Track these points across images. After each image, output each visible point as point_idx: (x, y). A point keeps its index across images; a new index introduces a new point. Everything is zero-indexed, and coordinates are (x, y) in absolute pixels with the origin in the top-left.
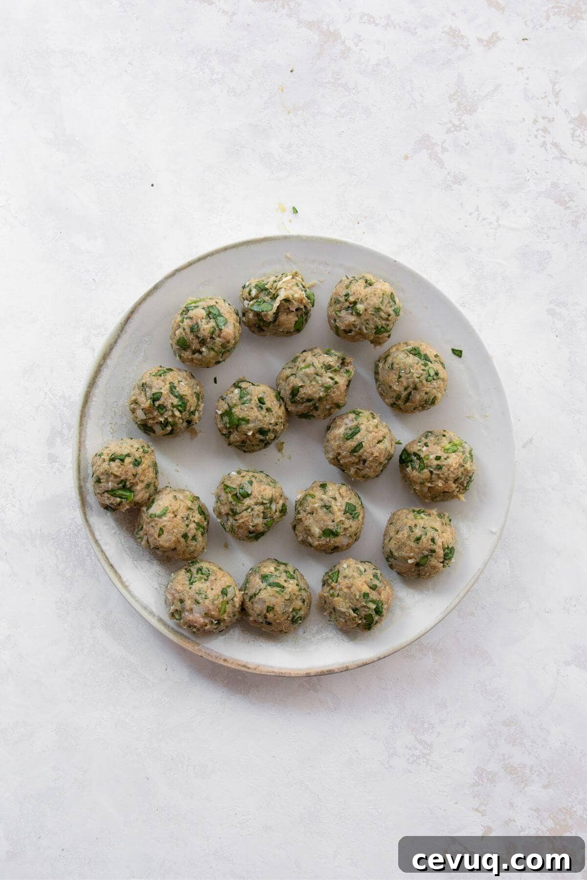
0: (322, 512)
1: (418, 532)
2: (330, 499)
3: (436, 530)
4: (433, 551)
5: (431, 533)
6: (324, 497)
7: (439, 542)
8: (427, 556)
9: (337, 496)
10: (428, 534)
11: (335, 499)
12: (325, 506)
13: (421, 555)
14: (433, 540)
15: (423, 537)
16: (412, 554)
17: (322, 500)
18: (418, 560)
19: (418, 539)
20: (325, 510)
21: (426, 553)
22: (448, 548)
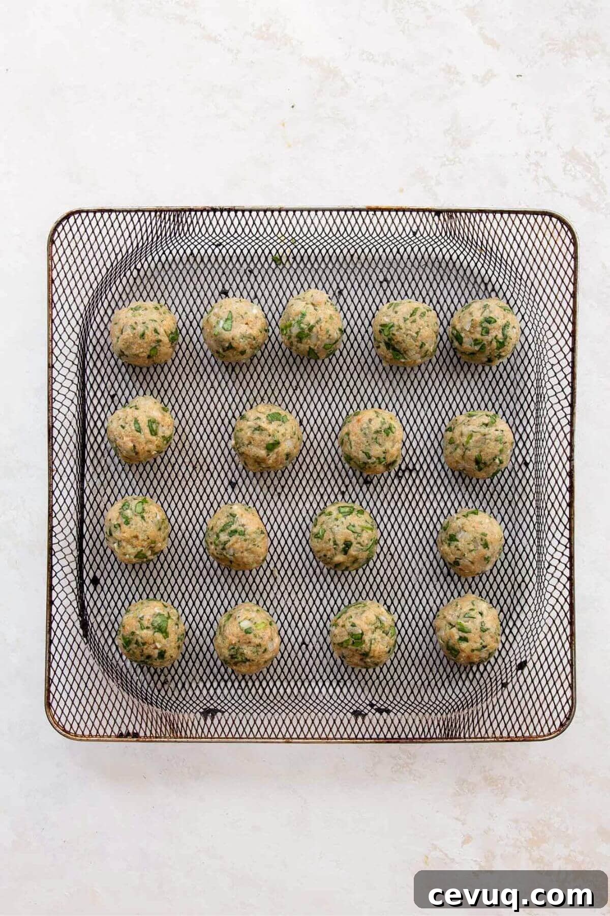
0: (257, 436)
1: (140, 329)
2: (256, 421)
3: (155, 321)
4: (159, 341)
5: (151, 326)
6: (249, 423)
7: (161, 331)
8: (155, 347)
9: (259, 415)
10: (149, 327)
11: (258, 418)
12: (256, 429)
13: (149, 348)
14: (156, 331)
15: (146, 331)
16: (142, 350)
17: (249, 427)
18: (148, 353)
19: (143, 335)
20: (257, 432)
21: (153, 345)
22: (172, 333)
